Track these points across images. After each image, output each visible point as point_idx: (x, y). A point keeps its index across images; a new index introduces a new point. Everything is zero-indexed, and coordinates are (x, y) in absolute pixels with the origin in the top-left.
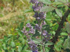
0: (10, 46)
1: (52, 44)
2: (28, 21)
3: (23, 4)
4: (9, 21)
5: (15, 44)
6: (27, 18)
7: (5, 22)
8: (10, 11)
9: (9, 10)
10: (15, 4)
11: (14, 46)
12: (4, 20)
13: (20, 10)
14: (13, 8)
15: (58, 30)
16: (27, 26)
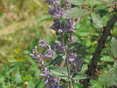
0: (13, 82)
1: (85, 78)
2: (48, 37)
3: (38, 6)
4: (12, 37)
5: (22, 78)
6: (45, 33)
7: (5, 38)
8: (14, 20)
9: (12, 17)
10: (24, 6)
11: (20, 82)
12: (3, 36)
13: (33, 17)
14: (20, 14)
15: (96, 51)
16: (40, 45)
